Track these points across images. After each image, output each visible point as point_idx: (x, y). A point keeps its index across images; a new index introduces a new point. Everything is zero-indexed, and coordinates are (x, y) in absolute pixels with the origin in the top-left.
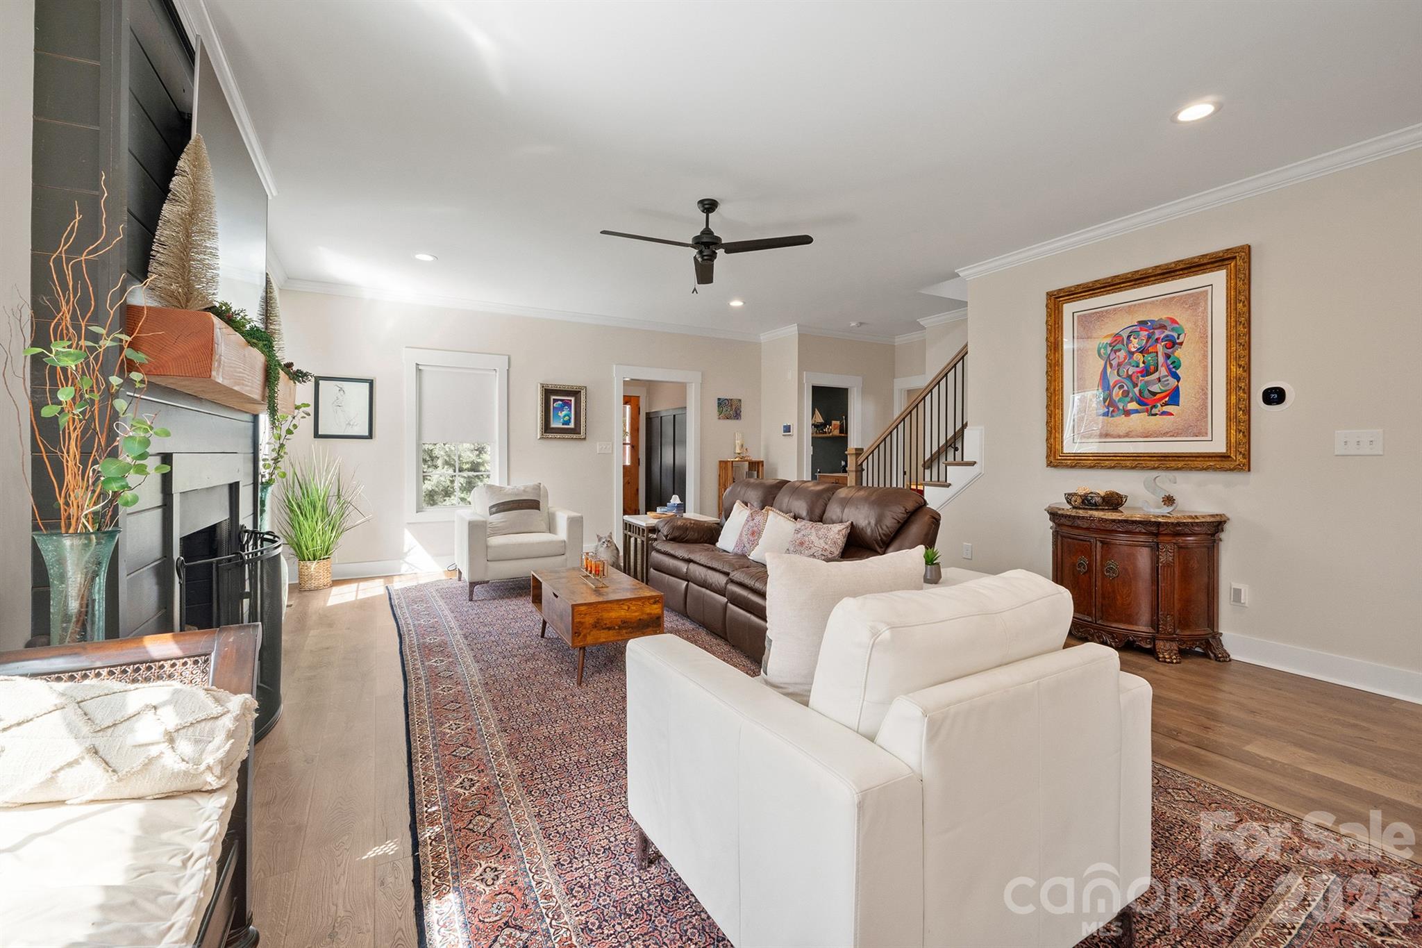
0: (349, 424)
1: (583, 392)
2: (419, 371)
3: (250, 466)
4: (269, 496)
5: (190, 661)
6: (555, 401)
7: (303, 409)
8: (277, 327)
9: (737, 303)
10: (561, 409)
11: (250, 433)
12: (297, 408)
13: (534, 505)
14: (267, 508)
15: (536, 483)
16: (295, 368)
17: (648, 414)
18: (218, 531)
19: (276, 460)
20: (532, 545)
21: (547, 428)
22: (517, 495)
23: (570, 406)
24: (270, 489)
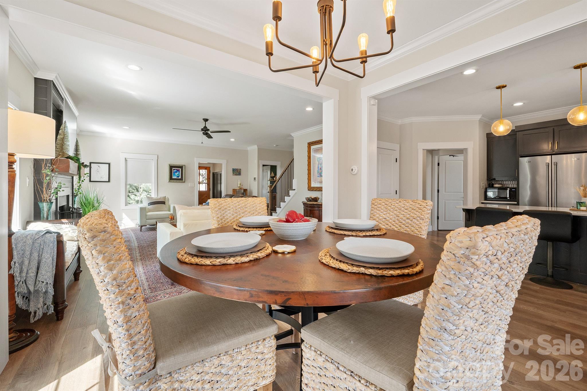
0: (102, 178)
1: (184, 167)
2: (126, 160)
3: (71, 191)
4: (77, 199)
5: (70, 224)
6: (174, 170)
7: (87, 175)
8: (80, 153)
9: (232, 140)
10: (176, 172)
11: (71, 182)
12: (85, 174)
13: (163, 203)
14: (76, 203)
15: (164, 196)
16: (85, 164)
17: (213, 173)
18: (64, 207)
19: (78, 189)
20: (161, 214)
21: (171, 178)
22: (157, 200)
23: (179, 171)
24: (77, 197)
